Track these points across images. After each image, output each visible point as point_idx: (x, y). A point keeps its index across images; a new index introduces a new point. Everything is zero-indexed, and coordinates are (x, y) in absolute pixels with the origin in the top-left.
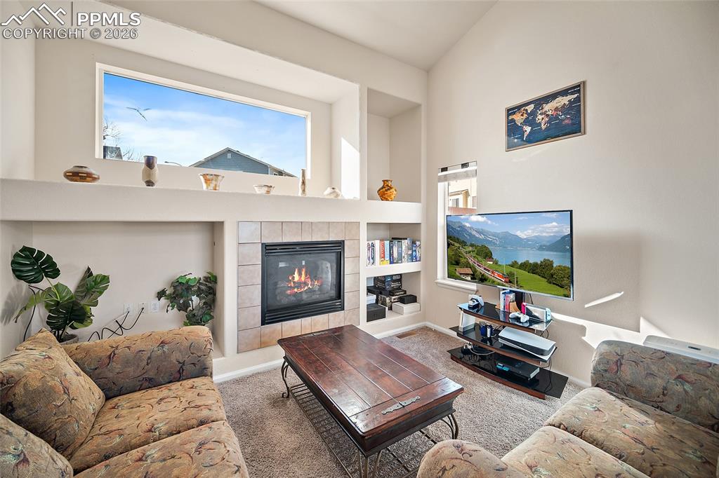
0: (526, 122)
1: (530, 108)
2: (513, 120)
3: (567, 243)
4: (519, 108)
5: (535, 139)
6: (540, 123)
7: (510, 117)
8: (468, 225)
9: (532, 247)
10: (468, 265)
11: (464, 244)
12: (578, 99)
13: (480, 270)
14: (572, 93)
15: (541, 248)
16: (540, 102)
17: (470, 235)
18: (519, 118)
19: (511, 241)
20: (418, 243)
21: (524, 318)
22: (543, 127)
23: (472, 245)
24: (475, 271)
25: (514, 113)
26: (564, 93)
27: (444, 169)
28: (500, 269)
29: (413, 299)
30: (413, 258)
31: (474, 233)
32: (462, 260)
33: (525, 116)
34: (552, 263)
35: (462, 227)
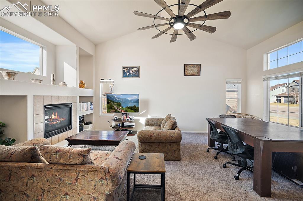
0: (127, 71)
1: (129, 68)
2: (124, 70)
3: (138, 101)
4: (126, 67)
5: (130, 76)
6: (131, 73)
7: (124, 69)
8: (115, 96)
9: (131, 102)
10: (114, 109)
11: (113, 102)
12: (138, 70)
13: (118, 110)
14: (137, 68)
15: (133, 102)
16: (131, 68)
17: (116, 99)
18: (126, 70)
19: (126, 101)
20: (92, 103)
21: (129, 119)
22: (132, 74)
23: (116, 102)
24: (116, 110)
25: (125, 68)
26: (136, 67)
27: (103, 79)
28: (123, 109)
29: (90, 123)
30: (91, 108)
31: (117, 99)
32: (113, 107)
33: (127, 70)
34: (135, 106)
35: (114, 97)
